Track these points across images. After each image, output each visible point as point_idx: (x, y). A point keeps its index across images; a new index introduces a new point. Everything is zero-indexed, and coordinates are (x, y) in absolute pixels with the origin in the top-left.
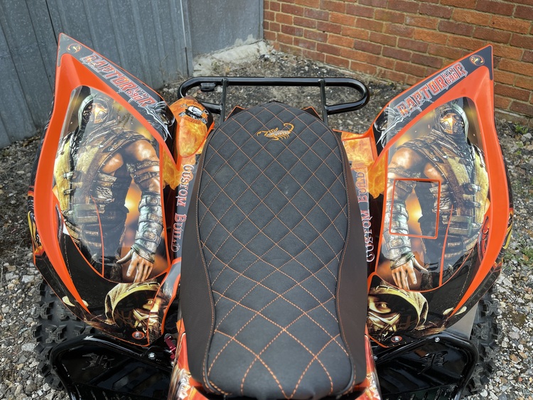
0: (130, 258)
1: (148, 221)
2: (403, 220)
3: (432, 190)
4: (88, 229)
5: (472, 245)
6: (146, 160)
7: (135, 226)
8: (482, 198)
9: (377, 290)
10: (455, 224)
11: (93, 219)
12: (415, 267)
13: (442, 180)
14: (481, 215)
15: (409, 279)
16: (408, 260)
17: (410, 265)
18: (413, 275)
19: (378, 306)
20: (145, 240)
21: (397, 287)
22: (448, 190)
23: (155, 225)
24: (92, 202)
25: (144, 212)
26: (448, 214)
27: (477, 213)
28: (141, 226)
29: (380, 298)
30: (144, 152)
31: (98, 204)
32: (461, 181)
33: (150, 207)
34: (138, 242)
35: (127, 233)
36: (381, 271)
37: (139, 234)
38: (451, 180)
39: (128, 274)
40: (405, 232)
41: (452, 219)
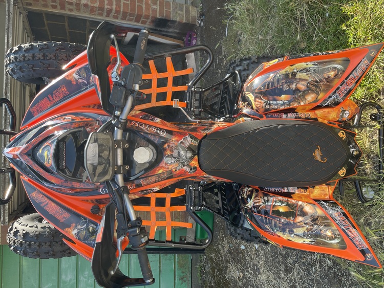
0: (262, 100)
1: (277, 104)
2: (279, 204)
3: (291, 217)
4: (272, 84)
5: (268, 228)
6: (306, 99)
7: (274, 100)
8: (288, 237)
9: (254, 191)
10: (275, 223)
11: (276, 85)
12: (261, 205)
13: (295, 222)
14: (280, 234)
15: (256, 203)
16: (263, 203)
17: (261, 204)
18: (258, 204)
19: (249, 191)
20: (270, 104)
21: (254, 198)
22: (290, 223)
23: (276, 107)
24: (283, 83)
25: (281, 102)
26: (279, 221)
27: (281, 233)
28: (275, 102)
29: (252, 192)
30: (310, 98)
31: (282, 85)
32: (295, 230)
33: (284, 104)
34: (269, 102)
35: (271, 98)
36: (260, 193)
37: (271, 102)
38: (295, 225)
39: (257, 100)
40: (274, 204)
41: (278, 222)
